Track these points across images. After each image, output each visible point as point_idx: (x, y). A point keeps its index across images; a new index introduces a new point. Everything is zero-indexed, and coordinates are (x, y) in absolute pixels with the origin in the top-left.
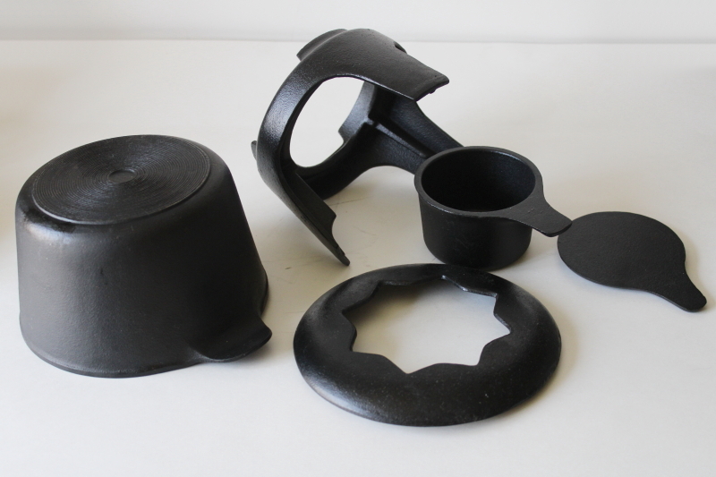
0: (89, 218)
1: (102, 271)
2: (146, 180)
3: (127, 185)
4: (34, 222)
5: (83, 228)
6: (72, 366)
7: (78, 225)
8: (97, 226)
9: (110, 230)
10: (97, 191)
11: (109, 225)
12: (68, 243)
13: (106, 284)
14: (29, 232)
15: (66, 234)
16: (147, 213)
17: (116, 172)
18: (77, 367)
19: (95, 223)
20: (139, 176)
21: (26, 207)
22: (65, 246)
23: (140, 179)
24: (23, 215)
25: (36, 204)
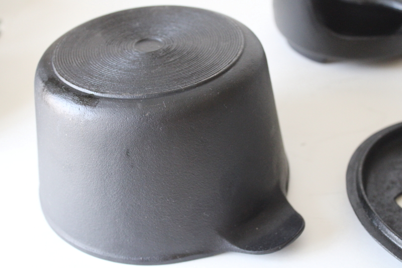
0: (114, 90)
1: (128, 152)
2: (175, 50)
3: (154, 55)
4: (54, 93)
5: (108, 102)
6: (90, 249)
7: (102, 98)
8: (123, 100)
9: (139, 105)
10: (122, 60)
11: (138, 100)
12: (90, 119)
13: (132, 167)
14: (47, 104)
15: (88, 108)
16: (181, 87)
17: (142, 40)
18: (96, 251)
19: (121, 97)
20: (167, 46)
21: (45, 76)
22: (88, 121)
23: (168, 49)
24: (42, 85)
25: (56, 73)
